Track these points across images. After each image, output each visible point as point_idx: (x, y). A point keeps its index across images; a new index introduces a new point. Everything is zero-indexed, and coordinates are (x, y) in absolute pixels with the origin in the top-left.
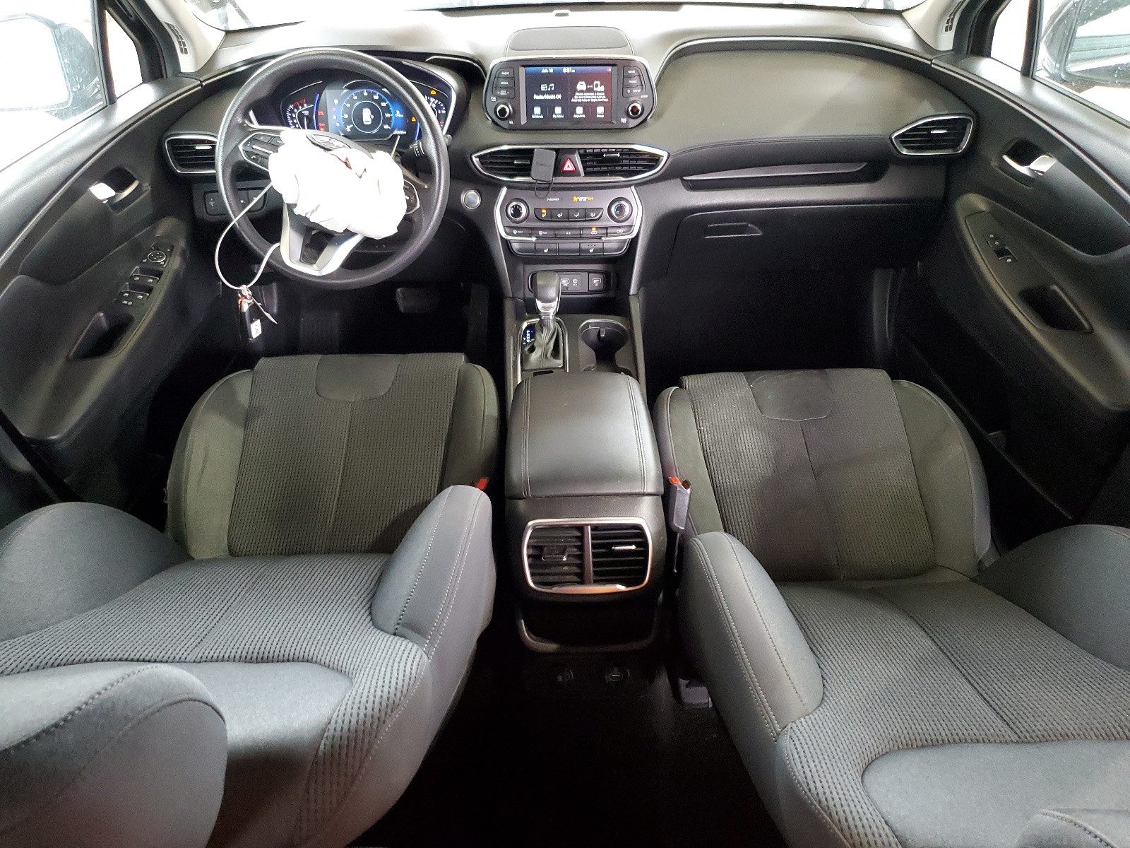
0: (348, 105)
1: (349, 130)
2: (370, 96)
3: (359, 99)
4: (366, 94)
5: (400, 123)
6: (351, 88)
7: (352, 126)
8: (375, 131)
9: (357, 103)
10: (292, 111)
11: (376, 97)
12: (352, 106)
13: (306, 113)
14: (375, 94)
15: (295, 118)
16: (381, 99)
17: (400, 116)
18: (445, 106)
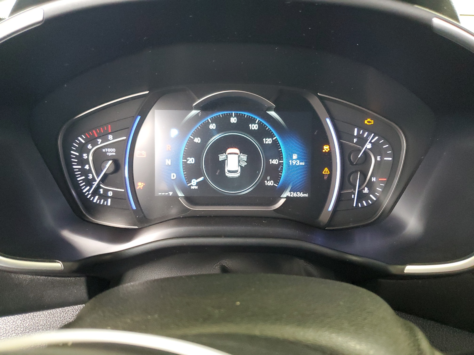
0: (197, 140)
1: (194, 187)
2: (243, 124)
3: (219, 130)
4: (233, 120)
5: (298, 178)
6: (206, 107)
7: (201, 179)
8: (246, 191)
9: (217, 137)
10: (83, 149)
11: (254, 127)
12: (205, 140)
13: (111, 152)
14: (253, 121)
15: (87, 162)
16: (262, 133)
17: (299, 163)
18: (392, 147)
